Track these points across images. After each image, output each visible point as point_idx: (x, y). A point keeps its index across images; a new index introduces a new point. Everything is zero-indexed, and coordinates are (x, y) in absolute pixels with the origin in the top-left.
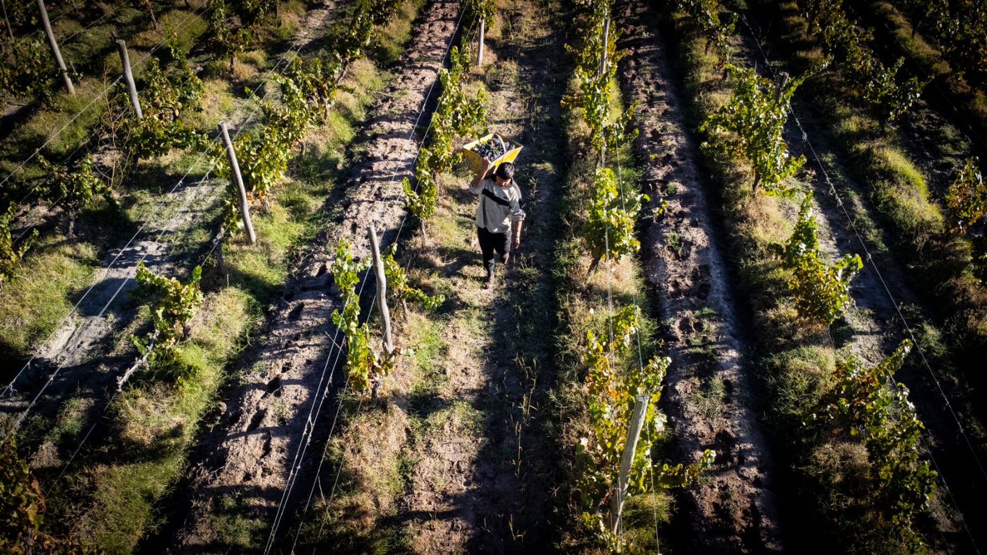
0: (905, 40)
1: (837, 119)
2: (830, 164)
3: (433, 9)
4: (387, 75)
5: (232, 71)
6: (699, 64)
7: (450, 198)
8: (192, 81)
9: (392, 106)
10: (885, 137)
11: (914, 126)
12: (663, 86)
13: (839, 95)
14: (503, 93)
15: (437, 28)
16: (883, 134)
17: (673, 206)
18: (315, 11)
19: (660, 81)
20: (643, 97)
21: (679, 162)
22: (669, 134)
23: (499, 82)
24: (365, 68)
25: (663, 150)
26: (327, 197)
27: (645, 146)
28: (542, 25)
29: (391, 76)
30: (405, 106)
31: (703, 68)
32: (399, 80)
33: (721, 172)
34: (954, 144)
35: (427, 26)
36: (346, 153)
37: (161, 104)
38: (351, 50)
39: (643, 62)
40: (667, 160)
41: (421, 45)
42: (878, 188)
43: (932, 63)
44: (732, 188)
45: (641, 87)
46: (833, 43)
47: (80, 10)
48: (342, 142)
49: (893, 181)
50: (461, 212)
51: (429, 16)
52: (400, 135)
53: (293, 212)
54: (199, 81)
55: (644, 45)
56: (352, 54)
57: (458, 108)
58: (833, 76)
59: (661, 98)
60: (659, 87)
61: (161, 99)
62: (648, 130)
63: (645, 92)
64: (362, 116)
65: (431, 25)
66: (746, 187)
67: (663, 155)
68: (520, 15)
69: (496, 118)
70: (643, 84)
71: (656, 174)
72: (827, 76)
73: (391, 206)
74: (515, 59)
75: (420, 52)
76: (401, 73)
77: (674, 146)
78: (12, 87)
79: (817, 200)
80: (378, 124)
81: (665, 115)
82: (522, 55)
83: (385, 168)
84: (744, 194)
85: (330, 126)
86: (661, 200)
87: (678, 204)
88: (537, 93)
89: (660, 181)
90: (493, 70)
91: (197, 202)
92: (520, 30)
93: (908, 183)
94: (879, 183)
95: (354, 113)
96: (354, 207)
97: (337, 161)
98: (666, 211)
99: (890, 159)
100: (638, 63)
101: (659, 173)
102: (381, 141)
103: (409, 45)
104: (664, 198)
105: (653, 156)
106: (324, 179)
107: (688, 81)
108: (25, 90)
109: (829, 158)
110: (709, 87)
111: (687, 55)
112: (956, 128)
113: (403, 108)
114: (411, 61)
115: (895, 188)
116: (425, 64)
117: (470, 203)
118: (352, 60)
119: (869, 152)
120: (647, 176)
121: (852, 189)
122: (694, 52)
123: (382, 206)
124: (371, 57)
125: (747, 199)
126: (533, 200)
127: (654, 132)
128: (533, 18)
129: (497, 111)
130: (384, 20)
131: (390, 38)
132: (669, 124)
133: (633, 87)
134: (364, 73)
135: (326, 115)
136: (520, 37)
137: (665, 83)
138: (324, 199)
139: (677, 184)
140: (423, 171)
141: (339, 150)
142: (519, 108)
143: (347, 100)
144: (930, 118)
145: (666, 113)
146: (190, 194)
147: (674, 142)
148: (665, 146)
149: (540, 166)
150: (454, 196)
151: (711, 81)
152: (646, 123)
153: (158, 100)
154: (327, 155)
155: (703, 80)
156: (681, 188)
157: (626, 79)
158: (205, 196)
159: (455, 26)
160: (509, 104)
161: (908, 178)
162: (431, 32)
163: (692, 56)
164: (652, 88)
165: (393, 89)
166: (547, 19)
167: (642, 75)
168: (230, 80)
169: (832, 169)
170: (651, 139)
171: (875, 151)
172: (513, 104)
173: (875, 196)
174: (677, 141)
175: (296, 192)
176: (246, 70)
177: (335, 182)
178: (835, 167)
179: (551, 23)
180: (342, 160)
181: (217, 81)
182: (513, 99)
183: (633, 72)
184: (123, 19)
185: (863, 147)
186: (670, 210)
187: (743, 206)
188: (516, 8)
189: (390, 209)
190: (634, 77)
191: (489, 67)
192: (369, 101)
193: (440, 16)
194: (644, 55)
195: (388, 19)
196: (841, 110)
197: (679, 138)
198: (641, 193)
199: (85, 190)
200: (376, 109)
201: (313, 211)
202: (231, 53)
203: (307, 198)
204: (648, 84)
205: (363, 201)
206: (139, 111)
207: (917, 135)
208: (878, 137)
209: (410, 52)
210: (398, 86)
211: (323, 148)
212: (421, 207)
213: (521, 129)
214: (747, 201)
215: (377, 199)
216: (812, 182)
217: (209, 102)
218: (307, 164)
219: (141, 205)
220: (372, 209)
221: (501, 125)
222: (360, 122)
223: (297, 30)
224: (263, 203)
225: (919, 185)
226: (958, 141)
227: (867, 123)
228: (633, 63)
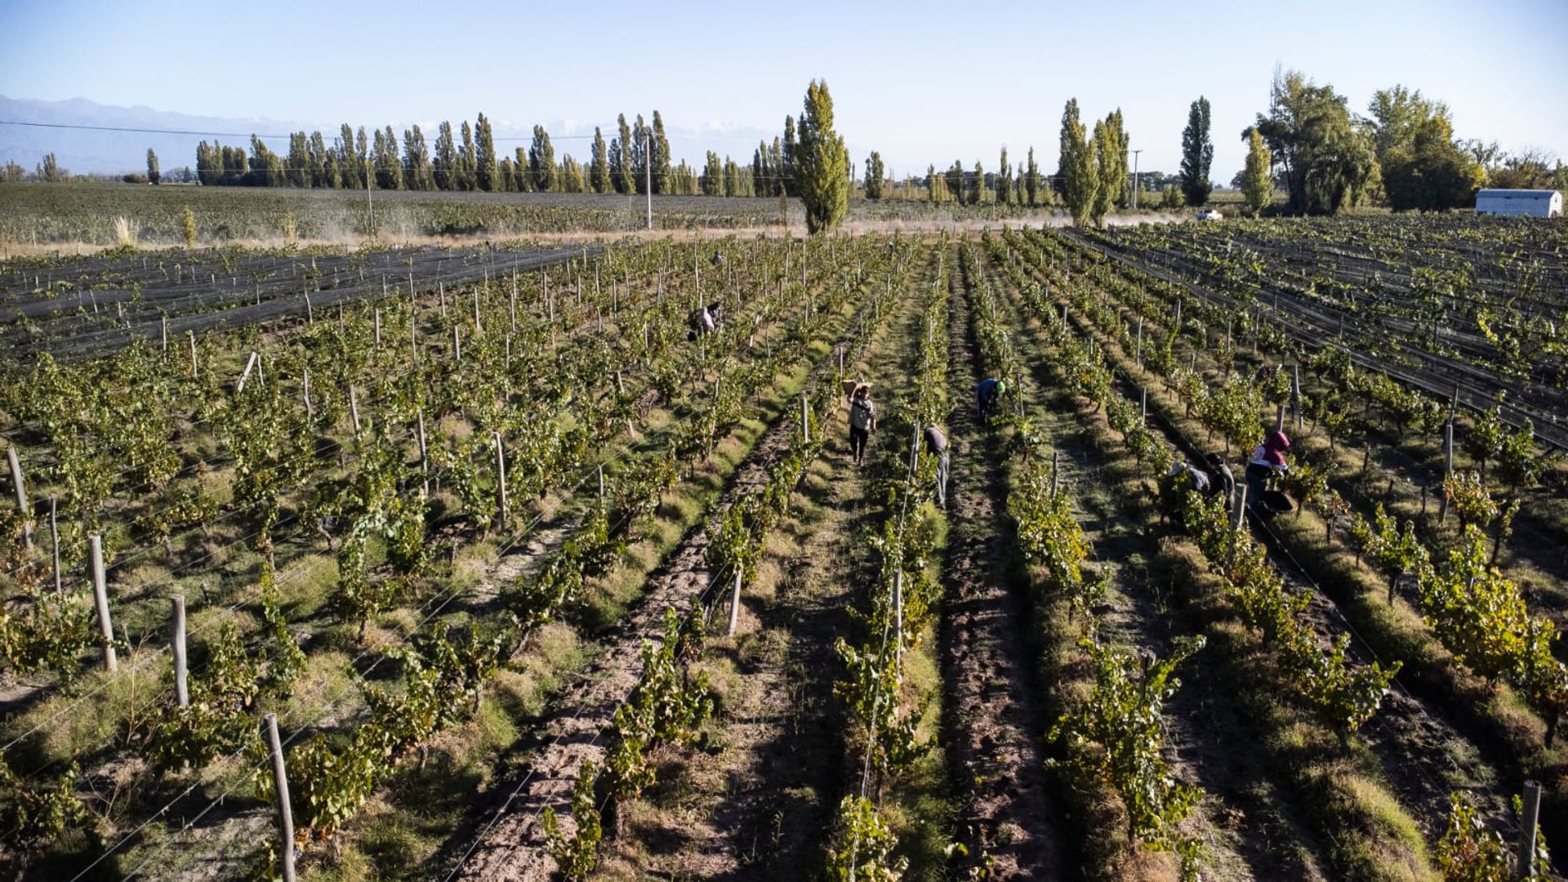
0: (1378, 608)
1: (1273, 727)
2: (1266, 800)
3: (683, 556)
4: (594, 647)
5: (360, 639)
6: (1058, 640)
7: (638, 843)
8: (289, 653)
9: (587, 693)
10: (1350, 757)
11: (1403, 739)
12: (1007, 669)
13: (1275, 689)
14: (763, 676)
15: (682, 583)
16: (1346, 752)
17: (1004, 864)
18: (513, 557)
19: (1002, 663)
20: (974, 686)
21: (1021, 791)
22: (1008, 745)
23: (759, 661)
24: (559, 638)
25: (997, 770)
26: (447, 838)
27: (970, 763)
28: (837, 579)
29: (599, 649)
30: (607, 695)
31: (1064, 645)
32: (609, 656)
33: (1083, 808)
34: (1468, 769)
35: (668, 579)
36: (496, 766)
37: (225, 688)
38: (535, 611)
39: (980, 634)
40: (1003, 786)
41: (653, 605)
42: (1343, 842)
43: (1423, 642)
44: (1098, 835)
45: (973, 670)
46: (1256, 611)
47: (175, 554)
48: (496, 749)
49: (1366, 831)
50: (655, 868)
51: (675, 565)
52: (585, 738)
53: (379, 863)
54: (300, 654)
55: (983, 609)
56: (537, 617)
57: (666, 699)
58: (1266, 660)
59: (1001, 688)
60: (1000, 672)
61: (226, 681)
62: (977, 738)
63: (978, 678)
64: (536, 708)
65: (675, 577)
66: (1119, 835)
67: (996, 778)
68: (809, 565)
69: (744, 715)
70: (976, 666)
71: (982, 810)
72: (1258, 660)
73: (540, 855)
74: (789, 627)
75: (650, 615)
76: (614, 644)
77: (1014, 763)
78: (16, 659)
79: (1246, 860)
80: (558, 722)
81: (1006, 715)
82: (801, 620)
83: (549, 792)
84: (1115, 846)
85: (480, 724)
86: (985, 854)
87: (1014, 861)
88: (812, 678)
89: (985, 821)
90: (753, 642)
91: (235, 845)
92: (802, 585)
93: (1392, 835)
94: (1345, 835)
95: (526, 704)
96: (481, 855)
97: (479, 778)
98: (992, 874)
99: (1359, 794)
100: (972, 635)
101: (988, 808)
102: (554, 746)
103: (637, 605)
104: (991, 851)
105: (979, 780)
106: (448, 808)
107: (1043, 663)
108: (34, 663)
109: (1263, 790)
110: (1074, 672)
111: (1045, 624)
112: (1471, 744)
113: (602, 697)
114: (634, 627)
115: (1368, 842)
116: (652, 632)
117: (671, 853)
118: (536, 625)
119: (1325, 781)
120: (969, 811)
121: (1305, 844)
122: (1054, 621)
123: (527, 855)
124: (571, 622)
125: (1122, 855)
126: (776, 849)
127: (986, 741)
128: (827, 569)
129: (747, 704)
130: (601, 571)
131: (607, 595)
132: (1012, 728)
133: (961, 670)
134: (557, 643)
135: (476, 707)
136: (802, 595)
137: (1010, 665)
138: (440, 842)
139: (1014, 826)
140: (583, 797)
141: (487, 761)
142: (783, 700)
143: (519, 683)
144: (1429, 728)
145: (1007, 710)
146: (230, 830)
147: (1016, 757)
148: (1001, 764)
149: (796, 793)
150: (645, 841)
151: (1077, 664)
152: (975, 726)
153: (221, 681)
154: (465, 769)
155: (1064, 662)
156: (1019, 834)
157: (953, 658)
158: (252, 834)
159: (711, 579)
160: (768, 693)
161: (1390, 826)
162: (672, 587)
163: (1050, 626)
164: (990, 672)
165: (596, 669)
166: (847, 570)
167: (976, 653)
168: (353, 652)
169: (1269, 808)
170: (980, 751)
171: (1334, 779)
172: (774, 693)
173: (1340, 856)
174: (1020, 756)
175: (395, 829)
176: (383, 639)
177: (467, 814)
178: (1275, 805)
179: (851, 577)
180: (487, 778)
181: (333, 655)
182: (775, 686)
183: (965, 647)
184: (236, 566)
185: (1315, 772)
186: (998, 872)
187: (1115, 867)
188: (804, 556)
189: (538, 861)
190: (964, 656)
191: (745, 637)
192: (555, 685)
193: (691, 565)
194: (984, 622)
195: (606, 568)
196: (1279, 713)
197: (1024, 751)
198: (953, 841)
199: (52, 820)
200: (562, 698)
201: (419, 860)
202: (363, 614)
203: (410, 838)
204: (984, 666)
205: (499, 846)
206: (184, 696)
207: (1409, 755)
208: (1339, 757)
209: (635, 615)
210: (603, 664)
211: (461, 757)
212: (572, 857)
213: (778, 732)
214: (1121, 859)
215: (521, 844)
216: (1239, 830)
217: (310, 685)
218: (426, 783)
219: (144, 848)
220: (508, 860)
221: (748, 726)
222: (533, 717)
223: (478, 582)
224: (331, 847)
225: (1410, 838)
226: (1474, 765)
227: (1319, 735)
228: (965, 635)
